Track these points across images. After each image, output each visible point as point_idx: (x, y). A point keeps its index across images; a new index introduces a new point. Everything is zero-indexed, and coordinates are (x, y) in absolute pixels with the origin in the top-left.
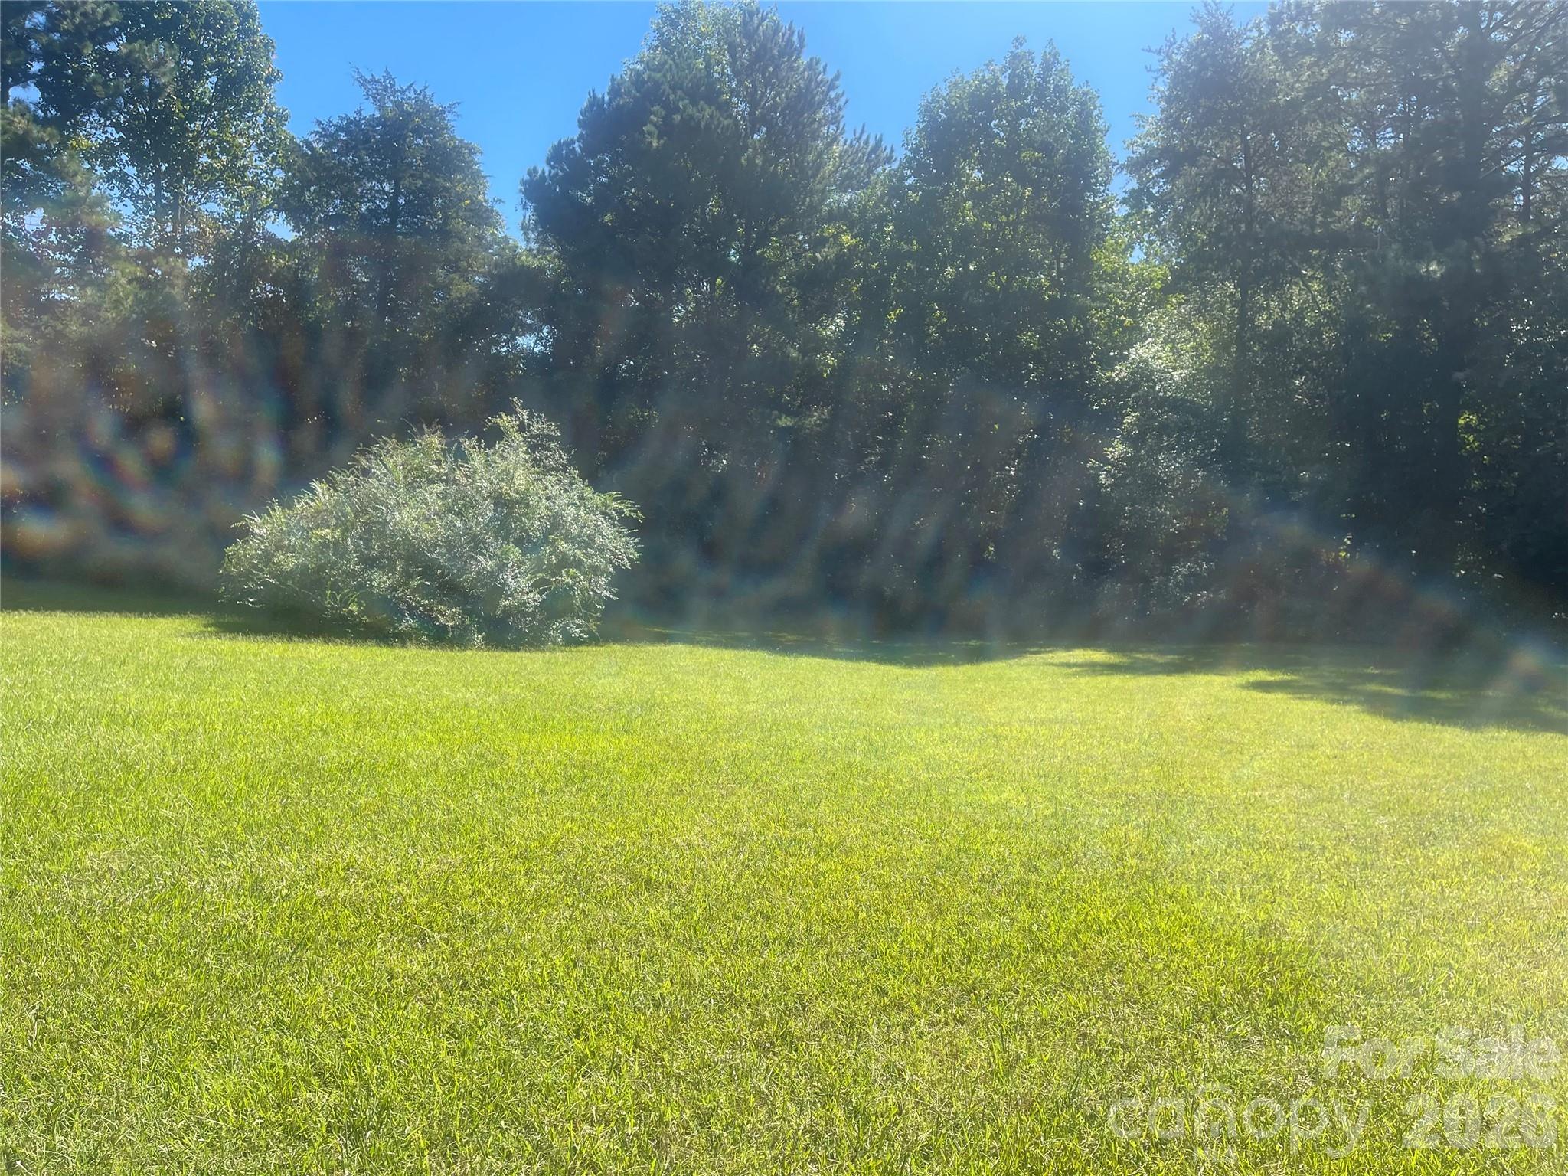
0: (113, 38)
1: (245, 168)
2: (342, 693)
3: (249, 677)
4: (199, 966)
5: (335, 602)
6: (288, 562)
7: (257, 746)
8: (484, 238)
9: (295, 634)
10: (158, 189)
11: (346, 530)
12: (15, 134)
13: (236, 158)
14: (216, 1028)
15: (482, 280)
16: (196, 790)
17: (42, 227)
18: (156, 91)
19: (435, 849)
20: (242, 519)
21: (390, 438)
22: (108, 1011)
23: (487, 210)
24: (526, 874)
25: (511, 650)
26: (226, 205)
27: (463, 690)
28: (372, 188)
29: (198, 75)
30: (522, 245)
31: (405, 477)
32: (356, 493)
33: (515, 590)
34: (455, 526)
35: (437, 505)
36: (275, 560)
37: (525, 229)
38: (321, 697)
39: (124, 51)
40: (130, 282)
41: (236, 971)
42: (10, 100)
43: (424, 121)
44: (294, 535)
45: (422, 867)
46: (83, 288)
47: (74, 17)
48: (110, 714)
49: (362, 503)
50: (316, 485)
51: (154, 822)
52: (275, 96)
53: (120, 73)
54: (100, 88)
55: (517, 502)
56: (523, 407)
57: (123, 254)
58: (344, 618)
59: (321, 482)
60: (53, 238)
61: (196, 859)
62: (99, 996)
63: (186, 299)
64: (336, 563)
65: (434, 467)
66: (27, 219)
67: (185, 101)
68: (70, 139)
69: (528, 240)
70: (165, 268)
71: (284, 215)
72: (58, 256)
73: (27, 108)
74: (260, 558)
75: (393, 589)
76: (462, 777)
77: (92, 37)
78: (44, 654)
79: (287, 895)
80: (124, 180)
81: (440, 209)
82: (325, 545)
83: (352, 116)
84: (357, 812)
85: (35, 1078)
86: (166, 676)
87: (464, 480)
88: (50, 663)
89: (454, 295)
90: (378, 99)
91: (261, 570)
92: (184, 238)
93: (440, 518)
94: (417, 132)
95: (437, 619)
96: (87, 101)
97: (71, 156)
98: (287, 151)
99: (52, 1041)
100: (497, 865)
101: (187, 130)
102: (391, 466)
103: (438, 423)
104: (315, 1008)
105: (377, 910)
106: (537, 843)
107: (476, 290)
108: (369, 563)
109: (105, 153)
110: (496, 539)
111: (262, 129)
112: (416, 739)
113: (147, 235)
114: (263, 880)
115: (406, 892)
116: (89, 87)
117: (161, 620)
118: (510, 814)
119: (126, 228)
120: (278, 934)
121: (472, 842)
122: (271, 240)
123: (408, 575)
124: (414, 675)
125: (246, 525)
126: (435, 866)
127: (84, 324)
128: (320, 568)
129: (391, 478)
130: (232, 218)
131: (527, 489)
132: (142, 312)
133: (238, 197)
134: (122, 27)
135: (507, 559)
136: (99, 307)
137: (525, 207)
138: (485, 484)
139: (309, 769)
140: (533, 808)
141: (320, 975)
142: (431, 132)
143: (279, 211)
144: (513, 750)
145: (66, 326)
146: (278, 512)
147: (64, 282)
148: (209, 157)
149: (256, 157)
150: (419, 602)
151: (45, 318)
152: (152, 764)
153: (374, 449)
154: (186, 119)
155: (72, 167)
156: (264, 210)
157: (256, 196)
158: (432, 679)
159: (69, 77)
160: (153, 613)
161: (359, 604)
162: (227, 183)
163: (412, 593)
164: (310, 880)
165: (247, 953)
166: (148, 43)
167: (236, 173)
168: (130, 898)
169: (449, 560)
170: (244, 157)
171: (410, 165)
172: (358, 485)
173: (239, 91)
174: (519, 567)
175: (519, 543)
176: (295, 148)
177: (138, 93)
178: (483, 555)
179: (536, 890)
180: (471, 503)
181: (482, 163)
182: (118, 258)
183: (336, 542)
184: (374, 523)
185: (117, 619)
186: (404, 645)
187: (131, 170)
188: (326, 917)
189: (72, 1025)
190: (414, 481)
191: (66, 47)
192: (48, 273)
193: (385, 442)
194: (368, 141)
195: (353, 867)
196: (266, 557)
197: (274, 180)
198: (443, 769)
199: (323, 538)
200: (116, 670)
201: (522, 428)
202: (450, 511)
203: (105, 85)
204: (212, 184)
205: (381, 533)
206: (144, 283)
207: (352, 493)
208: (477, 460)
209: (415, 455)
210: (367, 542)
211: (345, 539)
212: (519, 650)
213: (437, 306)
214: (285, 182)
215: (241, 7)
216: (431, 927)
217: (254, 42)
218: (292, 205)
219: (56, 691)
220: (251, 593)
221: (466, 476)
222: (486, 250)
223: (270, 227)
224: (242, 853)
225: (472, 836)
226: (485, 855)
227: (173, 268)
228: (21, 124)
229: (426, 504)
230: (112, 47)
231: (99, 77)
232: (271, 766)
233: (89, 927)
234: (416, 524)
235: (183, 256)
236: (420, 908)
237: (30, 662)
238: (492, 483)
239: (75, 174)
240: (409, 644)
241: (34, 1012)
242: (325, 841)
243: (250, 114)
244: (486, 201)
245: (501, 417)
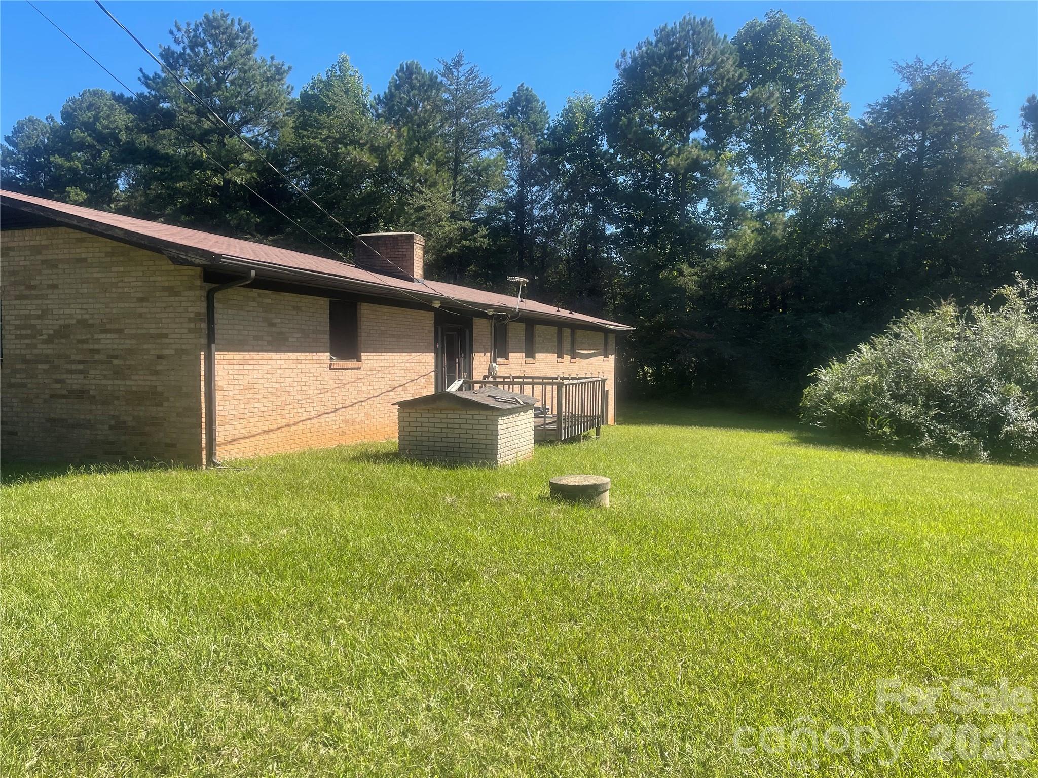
0: (744, 89)
1: (821, 147)
2: (876, 488)
3: (815, 473)
4: (774, 658)
5: (874, 426)
6: (843, 398)
7: (818, 518)
8: (991, 157)
9: (846, 446)
10: (769, 174)
11: (882, 376)
12: (693, 158)
13: (816, 143)
14: (783, 702)
15: (990, 188)
16: (778, 543)
17: (706, 208)
18: (769, 113)
19: (941, 611)
20: (814, 371)
21: (915, 310)
22: (721, 673)
23: (994, 136)
24: (1017, 644)
25: (1012, 465)
26: (809, 174)
27: (969, 493)
28: (906, 140)
29: (793, 96)
30: (1024, 155)
31: (926, 338)
32: (890, 351)
33: (1016, 419)
34: (965, 371)
35: (950, 355)
36: (834, 397)
37: (1025, 143)
38: (861, 490)
39: (750, 94)
40: (752, 232)
41: (798, 666)
42: (690, 140)
43: (944, 84)
44: (847, 381)
45: (930, 623)
46: (727, 240)
47: (723, 83)
48: (734, 490)
49: (894, 358)
50: (862, 347)
51: (754, 559)
52: (841, 97)
53: (748, 109)
54: (736, 120)
55: (1017, 351)
56: (1023, 278)
57: (749, 216)
58: (880, 436)
59: (865, 344)
60: (712, 214)
61: (776, 587)
62: (717, 662)
63: (783, 238)
64: (875, 399)
65: (949, 329)
66: (699, 205)
67: (785, 115)
68: (720, 154)
69: (1028, 151)
70: (772, 220)
71: (845, 172)
72: (714, 223)
73: (699, 143)
74: (825, 396)
75: (916, 417)
76: (966, 559)
77: (733, 92)
78: (702, 451)
79: (832, 623)
80: (750, 172)
81: (956, 143)
82: (867, 387)
83: (892, 94)
84: (883, 574)
85: (679, 704)
86: (766, 469)
87: (973, 337)
88: (705, 457)
89: (967, 202)
90: (911, 79)
91: (825, 404)
92: (784, 199)
93: (953, 366)
94: (939, 93)
95: (950, 439)
96: (729, 130)
97: (721, 165)
98: (848, 130)
99: (690, 683)
100: (992, 632)
101: (786, 133)
102: (915, 331)
103: (953, 297)
104: (847, 706)
105: (895, 647)
106: (1027, 621)
107: (985, 196)
108: (898, 398)
109: (740, 159)
110: (1000, 379)
111: (832, 120)
112: (929, 526)
113: (762, 202)
114: (817, 609)
115: (917, 639)
116: (731, 122)
117: (767, 434)
118: (1005, 594)
119: (751, 200)
120: (825, 648)
121: (972, 612)
122: (837, 190)
123: (927, 407)
124: (931, 479)
125: (816, 375)
126: (940, 623)
127: (728, 260)
128: (864, 402)
129: (916, 338)
130: (812, 182)
131: (1027, 341)
132: (759, 249)
133: (816, 167)
134: (748, 80)
135: (1008, 395)
136: (735, 249)
137: (1025, 127)
138: (991, 339)
139: (851, 539)
140: (1025, 592)
141: (852, 685)
142: (950, 90)
143: (842, 170)
144: (1010, 543)
145: (719, 263)
146: (836, 365)
147: (718, 238)
148: (799, 146)
149: (828, 139)
150: (936, 427)
151: (707, 260)
152: (755, 523)
153: (903, 319)
154: (786, 126)
155: (722, 170)
156: (833, 171)
157: (827, 164)
158: (945, 483)
159: (720, 119)
160: (762, 429)
161: (891, 427)
162: (809, 160)
163: (931, 420)
164: (849, 615)
165: (805, 656)
166: (764, 86)
167: (815, 152)
168: (738, 603)
169: (961, 396)
170: (821, 141)
171: (934, 118)
172: (891, 345)
173: (818, 100)
174: (1019, 401)
175: (1019, 382)
176: (854, 126)
177: (758, 117)
178: (988, 392)
179: (1025, 659)
180: (979, 353)
181: (990, 103)
182: (746, 218)
183: (875, 385)
184: (903, 370)
185: (742, 432)
186: (924, 457)
187: (754, 165)
188: (858, 644)
189: (700, 676)
190: (933, 340)
191: (718, 102)
192: (709, 234)
193: (911, 314)
194: (904, 108)
195: (878, 612)
196: (829, 396)
197: (839, 151)
198: (950, 551)
199: (866, 382)
200: (739, 463)
201: (1022, 294)
202: (961, 360)
203: (740, 118)
204: (801, 163)
205: (908, 378)
206: (759, 231)
207: (887, 351)
208: (984, 321)
209: (934, 321)
210: (897, 384)
211: (881, 383)
212: (1018, 466)
213: (953, 213)
214: (846, 151)
215: (820, 46)
216: (935, 669)
217: (828, 65)
218: (850, 165)
219: (706, 474)
220: (819, 418)
221: (975, 334)
222: (993, 165)
223: (836, 182)
224: (804, 589)
225: (972, 606)
226: (983, 622)
227: (776, 219)
228: (695, 152)
229: (943, 356)
230: (744, 94)
231: (737, 115)
232: (825, 534)
233: (714, 618)
234: (934, 370)
235: (783, 211)
236: (928, 653)
237: (693, 456)
238: (996, 338)
239: (724, 174)
240: (928, 456)
241: (681, 663)
242: (859, 591)
243: (825, 113)
244: (993, 129)
245: (1004, 288)
